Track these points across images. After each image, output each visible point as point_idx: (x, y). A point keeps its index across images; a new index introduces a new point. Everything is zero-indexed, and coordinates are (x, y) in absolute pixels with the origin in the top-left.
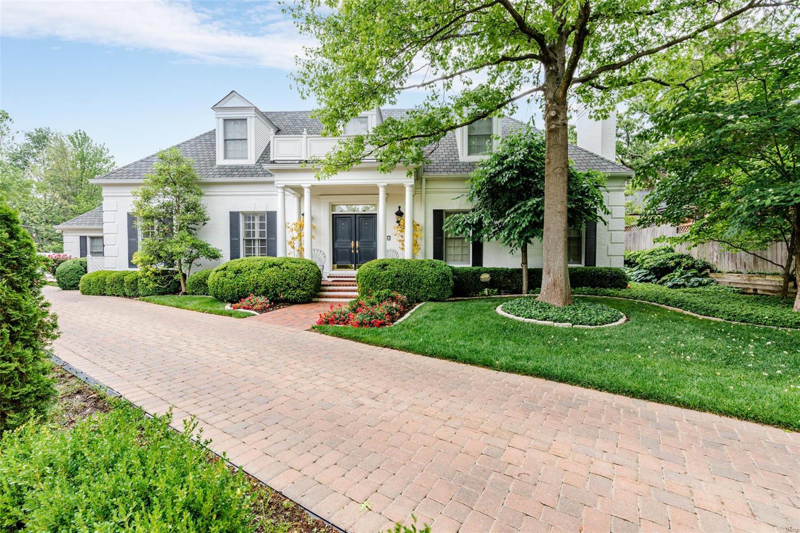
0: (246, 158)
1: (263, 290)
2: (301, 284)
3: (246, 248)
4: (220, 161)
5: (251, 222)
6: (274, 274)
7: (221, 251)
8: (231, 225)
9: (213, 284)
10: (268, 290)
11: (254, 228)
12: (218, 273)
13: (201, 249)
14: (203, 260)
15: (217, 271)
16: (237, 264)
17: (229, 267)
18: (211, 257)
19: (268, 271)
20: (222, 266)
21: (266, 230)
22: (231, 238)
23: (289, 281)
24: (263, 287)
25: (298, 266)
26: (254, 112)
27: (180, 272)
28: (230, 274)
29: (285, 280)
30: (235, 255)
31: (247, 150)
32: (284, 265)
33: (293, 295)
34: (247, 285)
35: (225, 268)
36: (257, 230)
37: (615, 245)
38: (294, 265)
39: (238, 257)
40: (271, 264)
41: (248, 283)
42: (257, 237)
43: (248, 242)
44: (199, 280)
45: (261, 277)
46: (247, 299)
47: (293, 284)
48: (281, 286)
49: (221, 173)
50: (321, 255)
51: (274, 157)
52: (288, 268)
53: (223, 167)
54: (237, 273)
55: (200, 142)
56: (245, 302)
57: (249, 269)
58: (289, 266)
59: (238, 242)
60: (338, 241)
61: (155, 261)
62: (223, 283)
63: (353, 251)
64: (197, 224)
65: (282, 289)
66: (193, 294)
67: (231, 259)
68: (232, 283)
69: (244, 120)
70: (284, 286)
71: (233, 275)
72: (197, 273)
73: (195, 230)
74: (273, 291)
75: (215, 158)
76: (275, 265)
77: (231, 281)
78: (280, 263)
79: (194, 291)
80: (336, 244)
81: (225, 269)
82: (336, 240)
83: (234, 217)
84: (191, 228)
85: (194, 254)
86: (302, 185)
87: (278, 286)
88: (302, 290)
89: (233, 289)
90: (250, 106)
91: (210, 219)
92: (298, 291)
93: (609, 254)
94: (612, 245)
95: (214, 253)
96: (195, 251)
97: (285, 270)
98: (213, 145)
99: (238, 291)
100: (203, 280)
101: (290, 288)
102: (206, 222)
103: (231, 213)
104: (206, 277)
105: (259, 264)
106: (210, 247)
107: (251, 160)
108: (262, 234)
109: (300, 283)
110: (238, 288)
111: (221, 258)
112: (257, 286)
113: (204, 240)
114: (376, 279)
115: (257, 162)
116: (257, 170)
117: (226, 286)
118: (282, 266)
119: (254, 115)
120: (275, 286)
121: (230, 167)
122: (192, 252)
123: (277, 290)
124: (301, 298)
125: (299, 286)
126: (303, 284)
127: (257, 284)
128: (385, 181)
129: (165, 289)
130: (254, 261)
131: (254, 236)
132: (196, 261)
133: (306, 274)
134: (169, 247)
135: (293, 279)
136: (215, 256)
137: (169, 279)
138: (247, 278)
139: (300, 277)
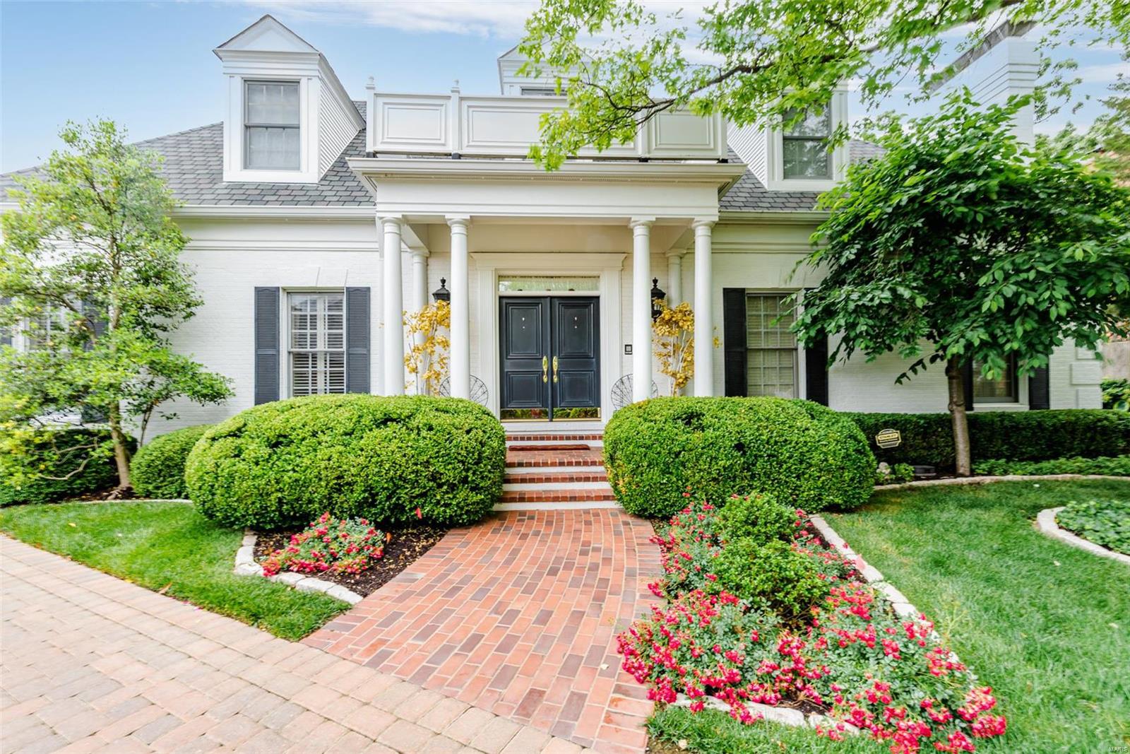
0: (298, 168)
1: (358, 494)
2: (470, 474)
3: (295, 373)
4: (233, 171)
5: (309, 313)
6: (393, 447)
7: (230, 381)
8: (258, 320)
9: (201, 478)
10: (373, 496)
11: (314, 326)
12: (216, 444)
13: (176, 377)
14: (182, 403)
15: (214, 439)
16: (274, 417)
17: (251, 426)
18: (205, 396)
19: (372, 438)
20: (229, 424)
21: (344, 331)
22: (256, 351)
23: (438, 466)
24: (358, 488)
25: (457, 422)
26: (317, 67)
27: (114, 435)
28: (256, 449)
29: (427, 464)
30: (266, 391)
31: (298, 153)
32: (419, 420)
33: (446, 505)
34: (306, 484)
35: (239, 430)
36: (322, 330)
37: (1084, 362)
38: (445, 419)
39: (275, 397)
40: (379, 416)
41: (310, 475)
42: (322, 346)
43: (300, 358)
44: (166, 459)
45: (352, 457)
46: (309, 533)
47: (450, 475)
48: (415, 483)
49: (235, 197)
50: (476, 387)
51: (375, 144)
52: (431, 428)
53: (241, 186)
54: (277, 444)
55: (188, 142)
56: (304, 545)
57: (314, 434)
58: (434, 423)
59: (275, 358)
60: (511, 355)
61: (34, 410)
62: (231, 476)
63: (545, 379)
64: (170, 316)
65: (417, 491)
66: (148, 495)
67: (258, 402)
68: (262, 476)
69: (293, 84)
70: (423, 481)
71: (265, 451)
72: (162, 440)
73: (165, 329)
74: (389, 498)
75: (222, 169)
76: (392, 420)
77: (257, 470)
78: (406, 413)
79: (150, 487)
80: (507, 363)
81: (237, 434)
82: (507, 354)
83: (266, 299)
84: (155, 326)
85: (157, 387)
86: (448, 216)
87: (405, 480)
88: (472, 489)
89: (264, 495)
90: (309, 50)
91: (202, 303)
92: (461, 495)
93: (1075, 382)
94: (1078, 363)
95: (212, 386)
96: (160, 381)
97: (424, 433)
98: (218, 148)
99: (280, 501)
100: (178, 459)
101: (440, 486)
102: (193, 309)
103: (260, 292)
104: (185, 450)
105: (344, 418)
106: (202, 370)
107: (310, 172)
108: (334, 340)
109: (467, 470)
110: (280, 490)
111: (230, 400)
112: (340, 486)
113: (186, 354)
114: (677, 455)
115: (324, 179)
116: (324, 194)
117: (240, 487)
118: (414, 423)
119: (317, 74)
120: (398, 482)
121: (258, 186)
122: (151, 383)
123: (403, 494)
124: (467, 512)
125: (464, 480)
126: (474, 474)
127: (339, 478)
128: (647, 211)
129: (70, 482)
130: (326, 408)
131: (314, 344)
132: (165, 407)
133: (483, 444)
134: (77, 372)
135: (448, 459)
136: (214, 394)
137: (80, 455)
138: (306, 461)
139: (468, 453)
